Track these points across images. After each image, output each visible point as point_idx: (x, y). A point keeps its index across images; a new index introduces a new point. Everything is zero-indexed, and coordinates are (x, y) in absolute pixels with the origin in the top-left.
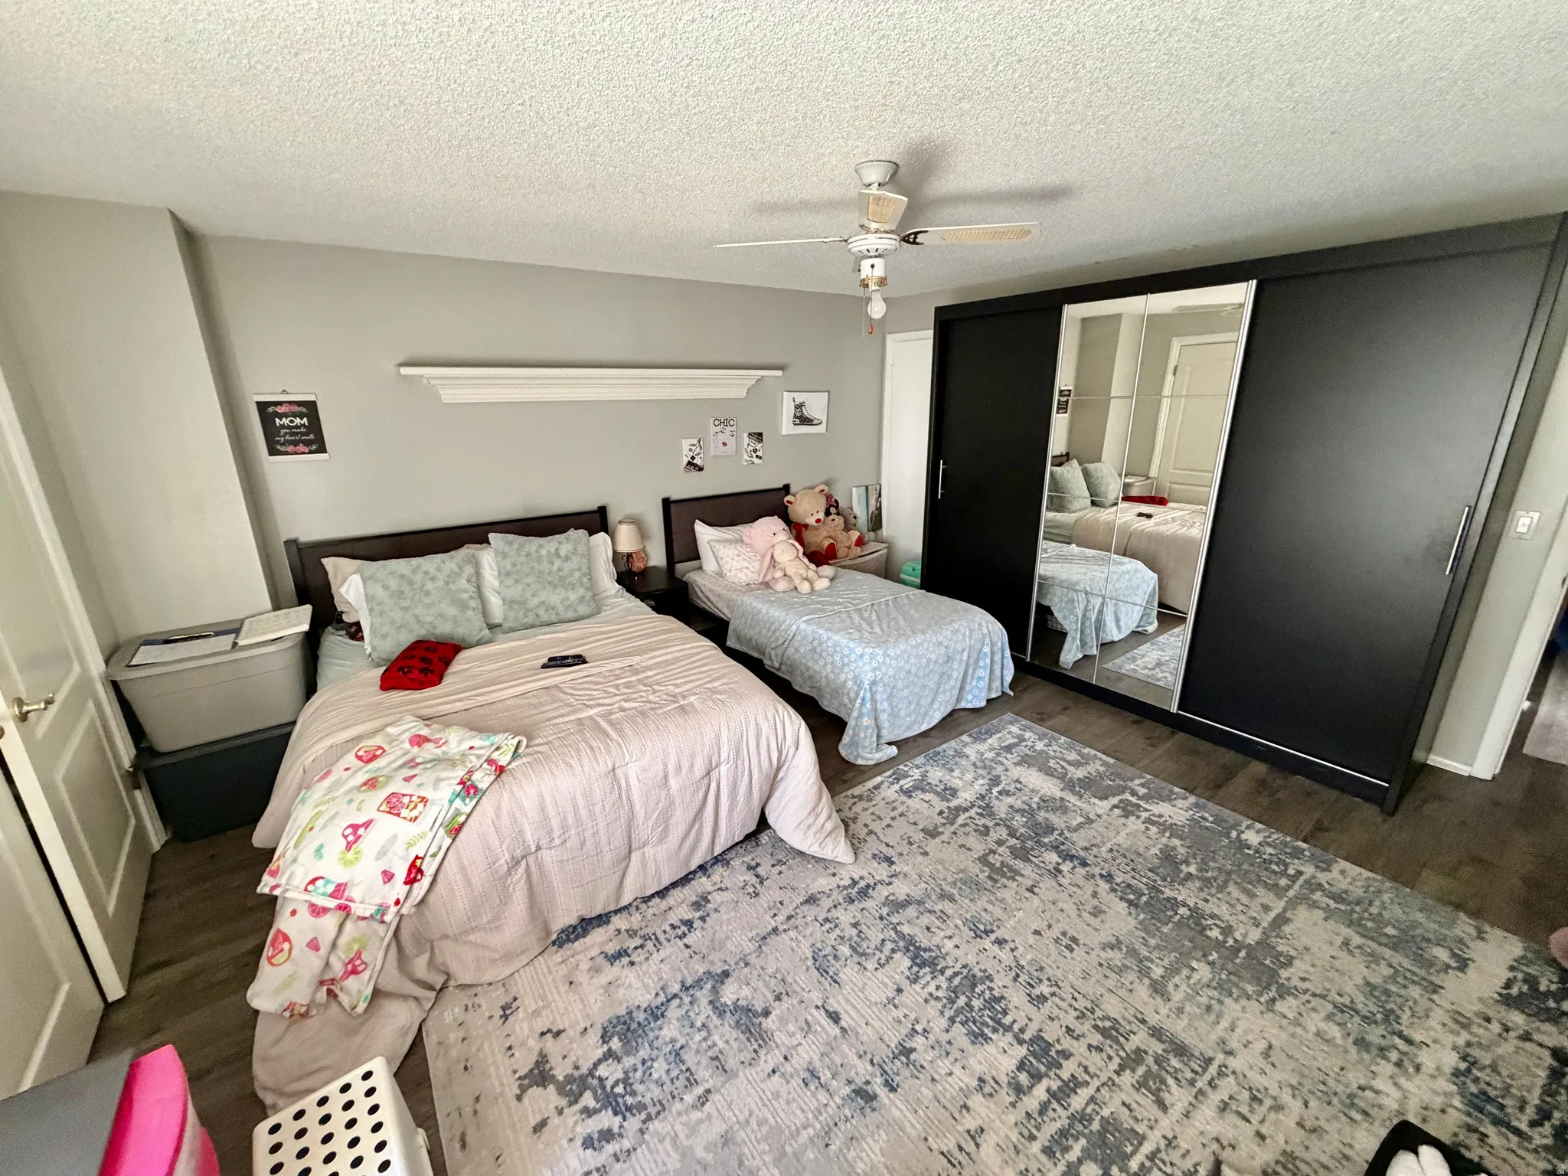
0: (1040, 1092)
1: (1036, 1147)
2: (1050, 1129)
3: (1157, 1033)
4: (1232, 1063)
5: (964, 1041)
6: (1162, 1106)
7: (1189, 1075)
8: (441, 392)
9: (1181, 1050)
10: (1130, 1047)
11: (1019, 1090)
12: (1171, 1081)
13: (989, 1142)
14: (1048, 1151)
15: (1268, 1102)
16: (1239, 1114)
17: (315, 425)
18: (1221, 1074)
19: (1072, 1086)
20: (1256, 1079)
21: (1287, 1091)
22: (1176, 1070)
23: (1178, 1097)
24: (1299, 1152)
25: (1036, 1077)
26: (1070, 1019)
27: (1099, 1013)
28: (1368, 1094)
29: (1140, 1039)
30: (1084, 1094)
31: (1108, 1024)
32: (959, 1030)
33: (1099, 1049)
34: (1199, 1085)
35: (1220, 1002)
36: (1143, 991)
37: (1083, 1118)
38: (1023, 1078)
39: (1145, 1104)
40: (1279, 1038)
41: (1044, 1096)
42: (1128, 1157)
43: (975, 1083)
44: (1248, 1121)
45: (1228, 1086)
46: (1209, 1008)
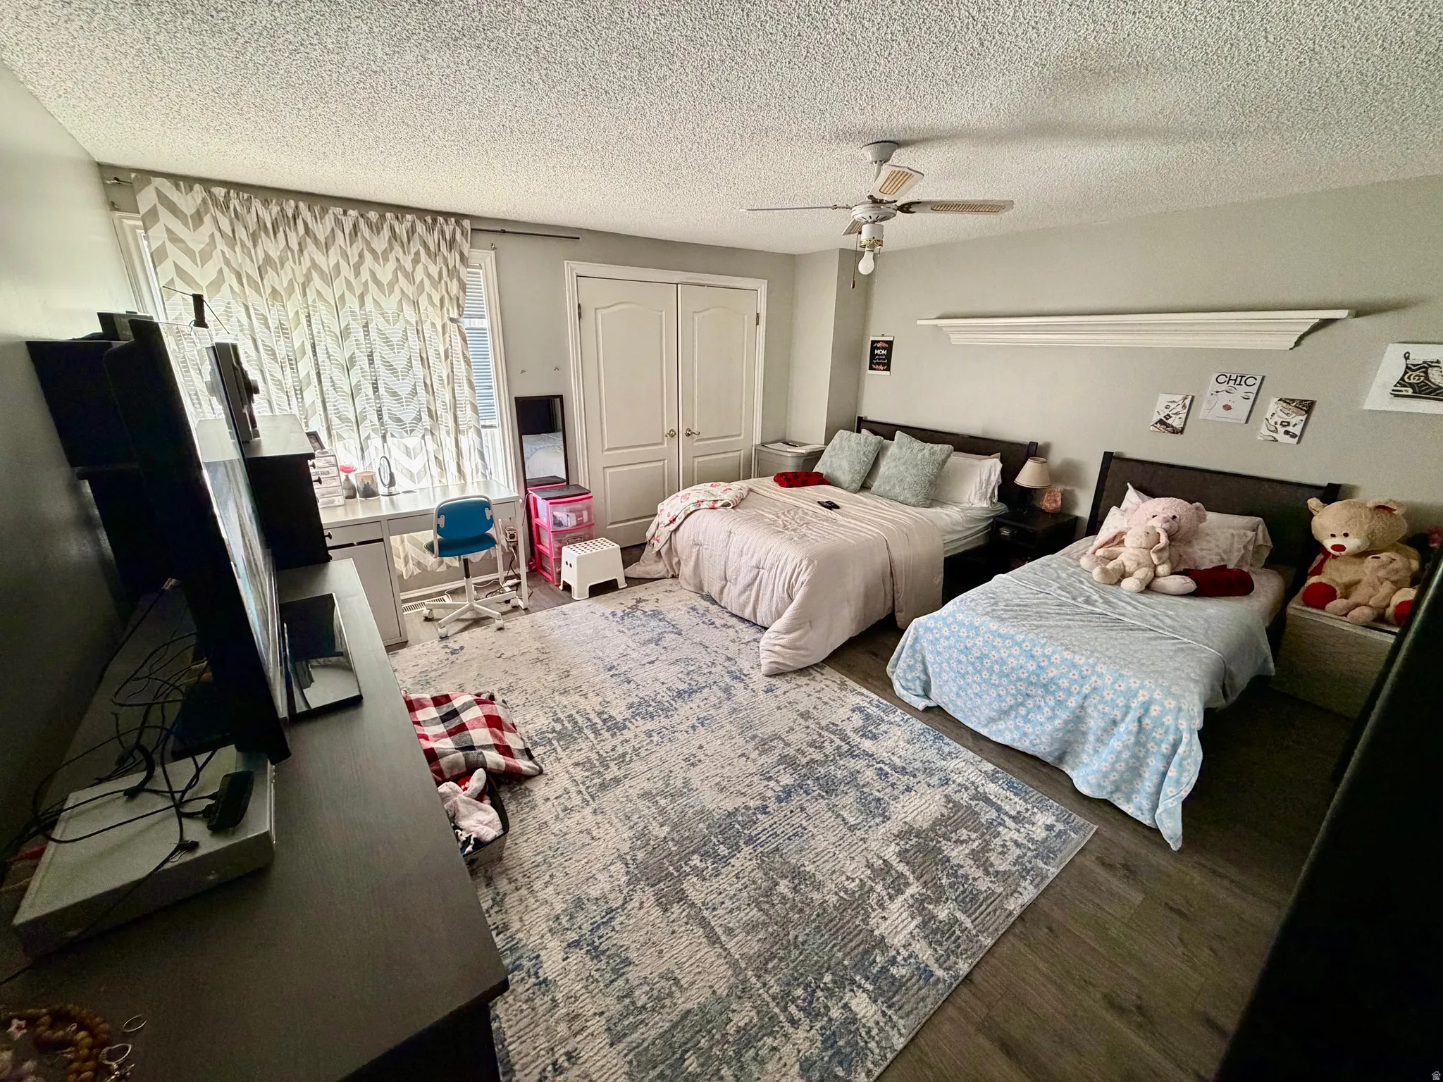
0: (596, 720)
1: (574, 712)
2: (580, 720)
3: (617, 781)
4: (589, 810)
5: (630, 700)
6: (577, 764)
7: (588, 783)
8: (951, 336)
9: (603, 787)
10: (612, 764)
11: (600, 714)
12: (586, 774)
13: (582, 700)
14: (571, 716)
15: (562, 815)
16: (560, 796)
17: (889, 356)
18: (584, 800)
19: (596, 732)
20: (576, 816)
21: (565, 830)
22: (592, 779)
23: (579, 773)
24: (533, 813)
25: (605, 721)
26: (634, 742)
27: (635, 758)
28: (547, 878)
29: (614, 771)
30: (592, 736)
31: (627, 759)
32: (636, 700)
33: (613, 750)
34: (581, 786)
35: (631, 828)
36: (647, 786)
37: (580, 730)
38: (605, 716)
39: (577, 757)
40: (598, 849)
41: (594, 721)
42: (558, 741)
43: (607, 700)
44: (556, 798)
45: (576, 800)
46: (628, 818)
